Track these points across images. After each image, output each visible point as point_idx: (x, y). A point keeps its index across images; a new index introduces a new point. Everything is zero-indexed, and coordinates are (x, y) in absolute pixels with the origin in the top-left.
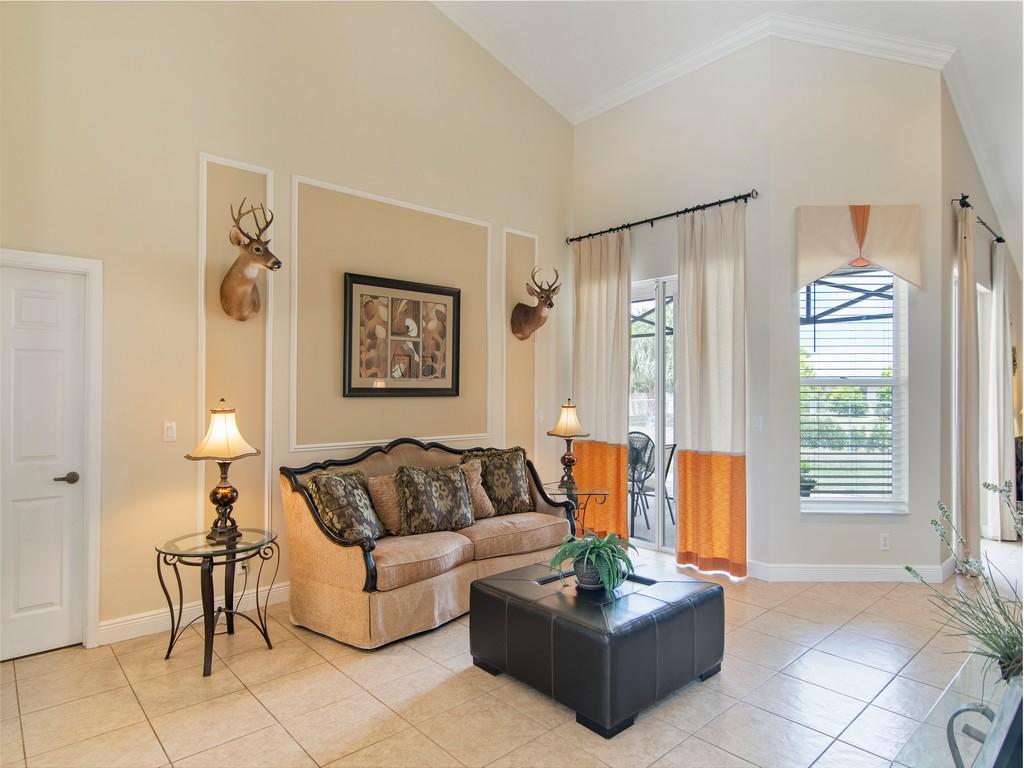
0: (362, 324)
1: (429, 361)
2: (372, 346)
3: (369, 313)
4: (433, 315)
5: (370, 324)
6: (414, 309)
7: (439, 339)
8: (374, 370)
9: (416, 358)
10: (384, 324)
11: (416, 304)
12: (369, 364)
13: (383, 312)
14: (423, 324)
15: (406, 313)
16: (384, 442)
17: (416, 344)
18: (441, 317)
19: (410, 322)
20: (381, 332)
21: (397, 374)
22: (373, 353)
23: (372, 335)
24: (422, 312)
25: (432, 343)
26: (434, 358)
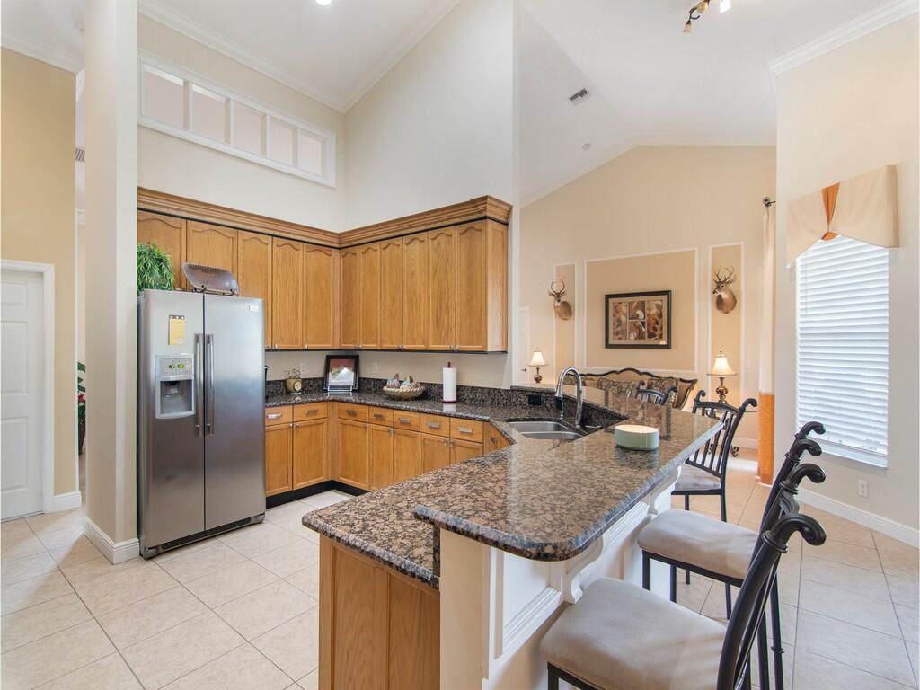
0: (614, 316)
1: (652, 331)
2: (619, 325)
3: (617, 310)
4: (654, 306)
5: (618, 315)
6: (642, 306)
7: (658, 319)
8: (620, 336)
9: (644, 329)
10: (625, 315)
11: (643, 302)
12: (617, 333)
13: (624, 309)
14: (647, 312)
15: (637, 308)
16: (619, 369)
17: (643, 323)
18: (659, 307)
19: (639, 312)
20: (623, 318)
21: (632, 337)
22: (619, 328)
23: (619, 320)
24: (647, 306)
25: (654, 321)
26: (655, 329)
